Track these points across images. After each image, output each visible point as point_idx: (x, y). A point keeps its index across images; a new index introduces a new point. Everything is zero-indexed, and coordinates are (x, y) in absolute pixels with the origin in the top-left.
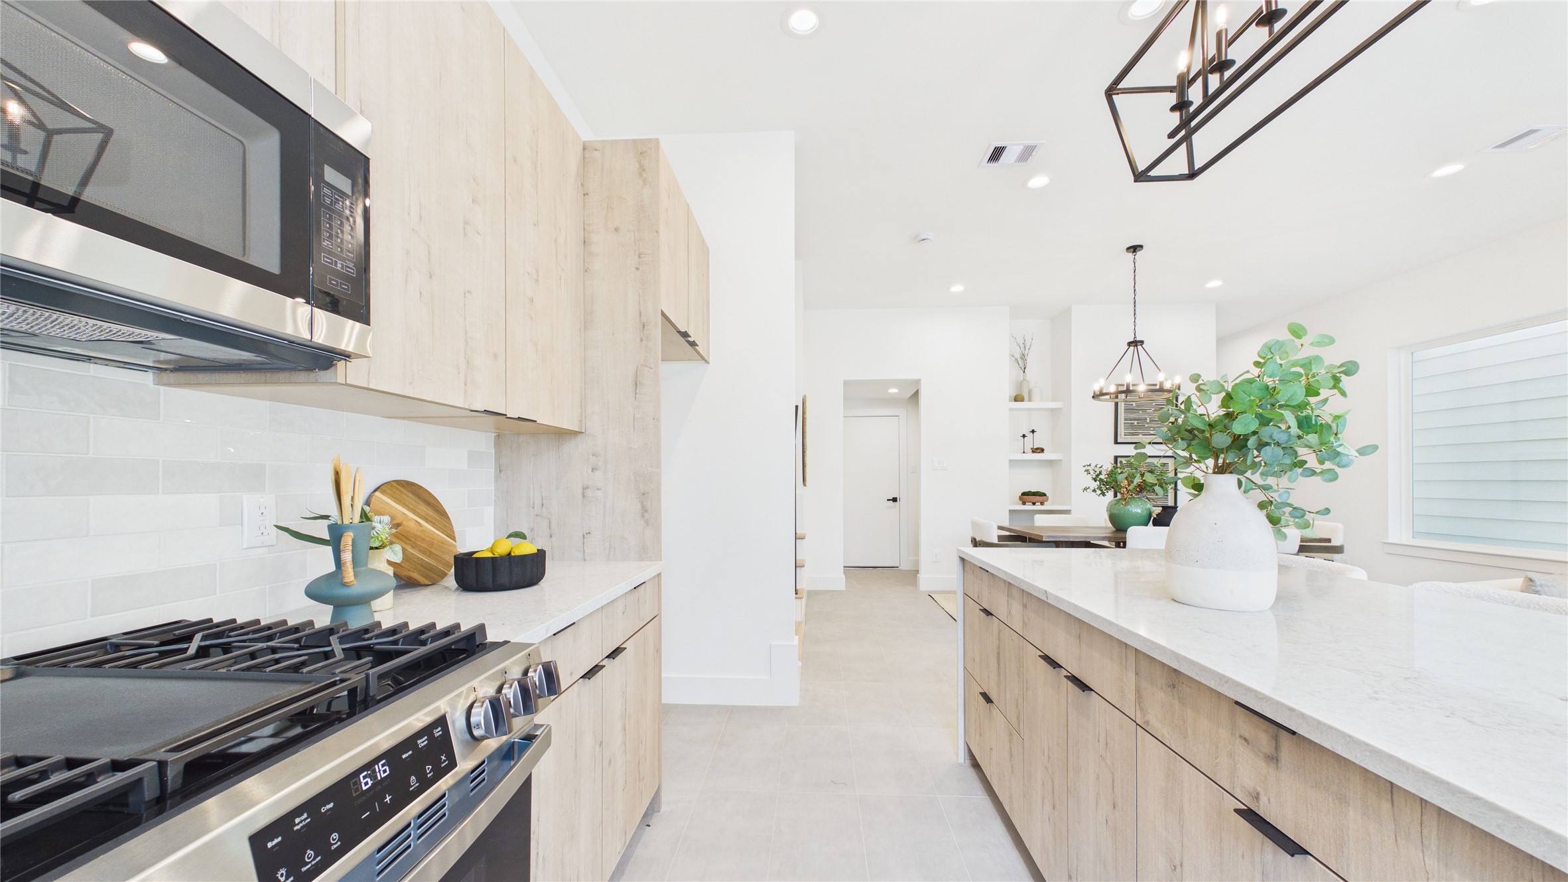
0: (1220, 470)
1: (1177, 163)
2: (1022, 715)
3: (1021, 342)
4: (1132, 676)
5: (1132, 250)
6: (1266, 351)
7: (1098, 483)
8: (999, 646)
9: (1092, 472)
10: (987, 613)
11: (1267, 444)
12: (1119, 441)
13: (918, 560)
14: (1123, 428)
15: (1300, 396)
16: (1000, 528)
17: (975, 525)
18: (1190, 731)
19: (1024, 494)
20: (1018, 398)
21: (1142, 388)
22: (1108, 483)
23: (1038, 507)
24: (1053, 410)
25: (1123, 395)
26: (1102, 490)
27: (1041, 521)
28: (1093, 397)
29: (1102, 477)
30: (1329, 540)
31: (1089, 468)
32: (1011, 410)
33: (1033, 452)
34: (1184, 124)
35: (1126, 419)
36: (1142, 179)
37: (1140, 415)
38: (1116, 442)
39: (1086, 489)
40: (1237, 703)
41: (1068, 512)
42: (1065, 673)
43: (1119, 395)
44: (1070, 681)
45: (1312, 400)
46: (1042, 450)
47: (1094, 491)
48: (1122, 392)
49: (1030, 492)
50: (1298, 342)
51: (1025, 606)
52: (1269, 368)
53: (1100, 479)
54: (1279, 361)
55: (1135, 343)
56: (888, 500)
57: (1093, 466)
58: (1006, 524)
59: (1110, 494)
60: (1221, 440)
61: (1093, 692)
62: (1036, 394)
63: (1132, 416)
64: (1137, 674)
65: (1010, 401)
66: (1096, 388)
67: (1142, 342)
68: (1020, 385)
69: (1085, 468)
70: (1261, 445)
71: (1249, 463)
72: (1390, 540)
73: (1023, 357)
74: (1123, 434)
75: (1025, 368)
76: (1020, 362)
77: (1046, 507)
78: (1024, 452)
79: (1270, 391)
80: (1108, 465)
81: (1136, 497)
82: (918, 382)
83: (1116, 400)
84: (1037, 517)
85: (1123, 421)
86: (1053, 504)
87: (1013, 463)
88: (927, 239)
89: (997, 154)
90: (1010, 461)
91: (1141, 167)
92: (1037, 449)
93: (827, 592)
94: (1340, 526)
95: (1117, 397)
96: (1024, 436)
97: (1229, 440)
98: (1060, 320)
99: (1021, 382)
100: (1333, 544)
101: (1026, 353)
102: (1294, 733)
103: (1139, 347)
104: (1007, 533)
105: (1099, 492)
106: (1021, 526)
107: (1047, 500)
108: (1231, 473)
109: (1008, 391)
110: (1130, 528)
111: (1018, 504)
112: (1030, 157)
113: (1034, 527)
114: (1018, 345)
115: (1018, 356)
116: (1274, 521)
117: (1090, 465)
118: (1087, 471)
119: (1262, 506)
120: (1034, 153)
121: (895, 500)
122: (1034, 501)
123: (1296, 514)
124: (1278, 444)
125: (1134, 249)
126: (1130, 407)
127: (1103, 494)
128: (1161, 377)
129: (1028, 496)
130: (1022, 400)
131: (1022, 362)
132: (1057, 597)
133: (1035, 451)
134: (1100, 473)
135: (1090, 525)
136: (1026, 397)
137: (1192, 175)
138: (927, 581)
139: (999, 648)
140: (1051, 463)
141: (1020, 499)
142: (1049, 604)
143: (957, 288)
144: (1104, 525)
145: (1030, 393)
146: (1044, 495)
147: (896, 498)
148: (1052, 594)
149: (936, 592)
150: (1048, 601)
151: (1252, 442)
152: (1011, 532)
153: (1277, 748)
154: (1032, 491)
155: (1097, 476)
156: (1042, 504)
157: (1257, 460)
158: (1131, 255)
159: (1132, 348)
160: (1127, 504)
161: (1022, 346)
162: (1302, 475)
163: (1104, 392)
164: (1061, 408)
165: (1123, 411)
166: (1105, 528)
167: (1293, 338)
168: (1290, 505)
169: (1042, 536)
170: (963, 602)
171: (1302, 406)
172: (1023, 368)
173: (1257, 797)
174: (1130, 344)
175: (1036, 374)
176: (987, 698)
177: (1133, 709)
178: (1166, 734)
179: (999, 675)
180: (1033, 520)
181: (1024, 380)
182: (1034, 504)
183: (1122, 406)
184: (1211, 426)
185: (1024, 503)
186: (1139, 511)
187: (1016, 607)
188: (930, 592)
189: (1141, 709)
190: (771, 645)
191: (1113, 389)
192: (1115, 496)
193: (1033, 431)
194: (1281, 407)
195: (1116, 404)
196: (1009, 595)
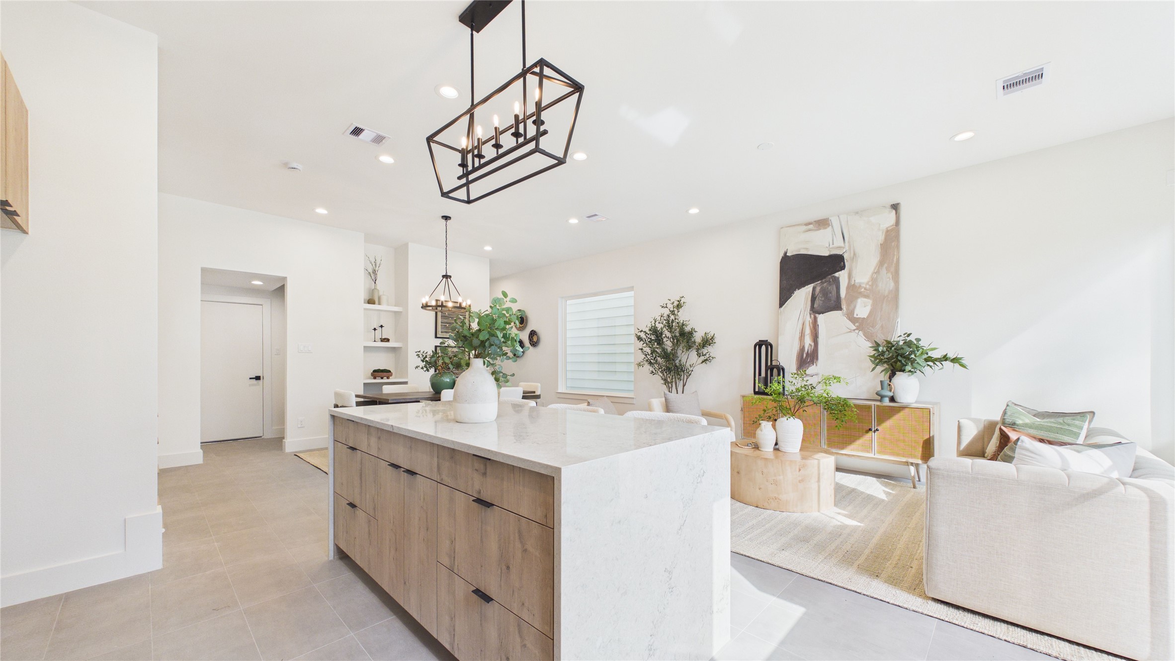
0: (476, 356)
1: (462, 194)
2: (377, 506)
3: (373, 261)
4: (436, 459)
5: (445, 218)
6: (494, 302)
7: (424, 363)
8: (361, 468)
9: (421, 356)
10: (353, 449)
11: (493, 345)
12: (438, 336)
13: (284, 429)
14: (440, 328)
15: (502, 325)
16: (357, 396)
17: (337, 395)
18: (458, 476)
19: (375, 371)
20: (370, 301)
21: (450, 305)
22: (430, 363)
23: (385, 380)
24: (396, 313)
25: (440, 308)
26: (427, 368)
27: (387, 389)
28: (422, 307)
29: (427, 359)
30: (534, 392)
31: (419, 353)
32: (365, 309)
33: (382, 341)
34: (466, 175)
35: (442, 323)
36: (445, 196)
37: (450, 320)
38: (436, 337)
39: (417, 367)
40: (474, 455)
41: (406, 383)
42: (403, 469)
43: (438, 308)
44: (407, 473)
45: (507, 327)
46: (388, 340)
47: (422, 368)
48: (439, 306)
49: (379, 370)
50: (505, 299)
51: (379, 438)
52: (495, 310)
53: (426, 360)
54: (498, 307)
55: (446, 277)
56: (250, 378)
57: (422, 352)
58: (361, 393)
59: (432, 371)
60: (476, 342)
61: (418, 475)
62: (384, 299)
63: (446, 321)
64: (438, 457)
65: (364, 303)
66: (424, 301)
67: (450, 277)
68: (372, 292)
69: (416, 354)
70: (491, 345)
71: (486, 353)
72: (559, 391)
73: (374, 272)
74: (440, 332)
75: (376, 280)
76: (372, 275)
77: (391, 380)
78: (375, 341)
79: (494, 321)
80: (430, 352)
81: (447, 371)
82: (285, 279)
83: (436, 311)
84: (384, 387)
85: (440, 324)
86: (395, 378)
87: (366, 348)
88: (297, 169)
89: (357, 131)
90: (365, 347)
91: (445, 190)
92: (385, 339)
93: (180, 468)
94: (539, 385)
95: (437, 309)
96: (375, 329)
97: (479, 343)
98: (401, 252)
99: (373, 290)
100: (536, 394)
101: (377, 269)
102: (490, 459)
103: (449, 279)
104: (362, 400)
105: (425, 369)
106: (372, 394)
107: (391, 375)
108: (481, 358)
109: (363, 295)
110: (444, 390)
111: (370, 379)
112: (381, 143)
113: (382, 394)
114: (371, 263)
115: (370, 270)
116: (497, 380)
117: (420, 352)
118: (418, 355)
119: (493, 374)
120: (383, 141)
121: (258, 378)
122: (383, 376)
123: (504, 376)
124: (496, 345)
125: (446, 218)
126: (444, 315)
127: (428, 370)
128: (460, 300)
129: (377, 373)
130: (374, 303)
131: (373, 275)
132: (398, 428)
133: (383, 340)
134: (426, 357)
135: (420, 391)
136: (377, 302)
137: (469, 202)
138: (291, 444)
139: (361, 470)
140: (394, 349)
141: (372, 374)
142: (394, 433)
143: (321, 211)
144: (428, 391)
145: (379, 298)
146: (389, 371)
147: (260, 377)
148: (395, 426)
149: (301, 452)
150: (394, 431)
151: (487, 344)
152: (366, 398)
153: (486, 469)
154: (381, 369)
155: (424, 358)
156: (388, 378)
157: (490, 352)
158: (444, 221)
159: (445, 279)
160: (442, 376)
161: (374, 264)
162: (506, 359)
163: (429, 305)
164: (401, 312)
165: (440, 317)
166: (429, 392)
167: (503, 297)
168: (502, 373)
169: (388, 400)
170: (333, 446)
171: (504, 329)
172: (374, 280)
173: (479, 492)
174: (443, 276)
175: (384, 286)
176: (352, 505)
177: (436, 475)
178: (450, 482)
179: (361, 486)
180: (381, 390)
181: (375, 288)
182: (382, 378)
183: (439, 314)
184: (472, 335)
185: (375, 378)
186: (448, 380)
187: (373, 440)
188: (296, 452)
189: (440, 474)
190: (125, 519)
191: (433, 303)
192: (435, 371)
193: (382, 326)
194: (496, 329)
195: (436, 313)
196: (369, 434)
